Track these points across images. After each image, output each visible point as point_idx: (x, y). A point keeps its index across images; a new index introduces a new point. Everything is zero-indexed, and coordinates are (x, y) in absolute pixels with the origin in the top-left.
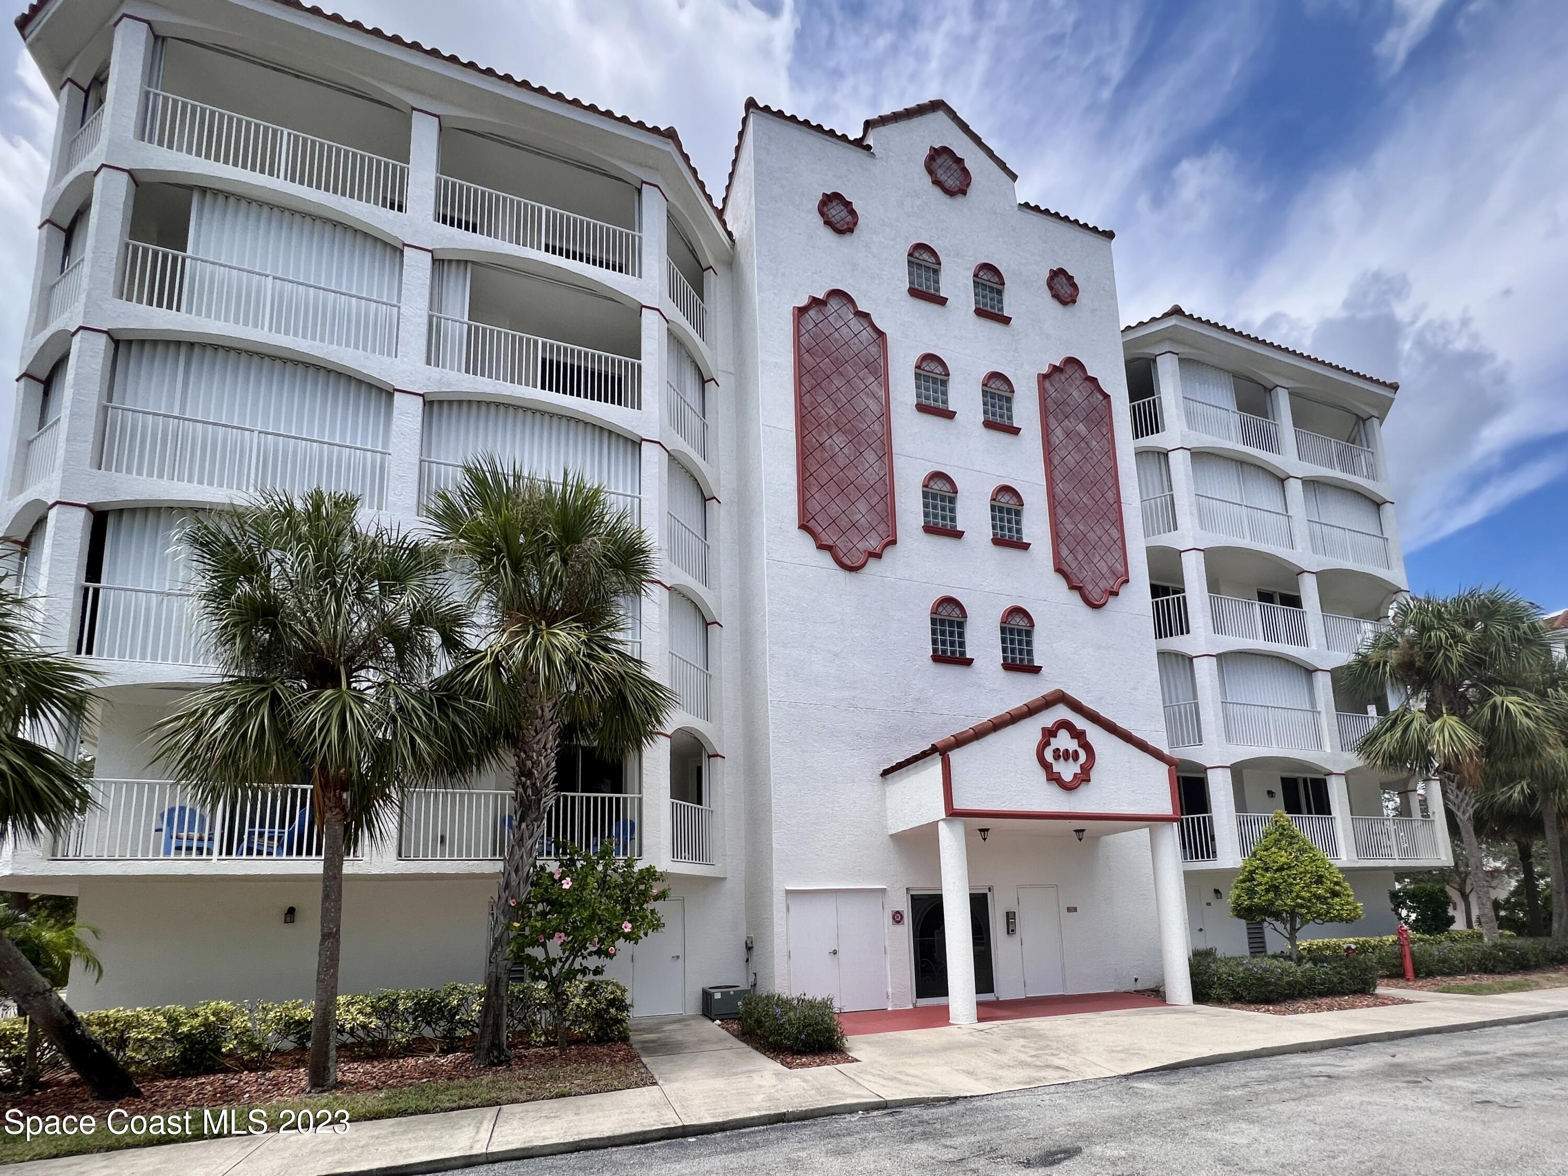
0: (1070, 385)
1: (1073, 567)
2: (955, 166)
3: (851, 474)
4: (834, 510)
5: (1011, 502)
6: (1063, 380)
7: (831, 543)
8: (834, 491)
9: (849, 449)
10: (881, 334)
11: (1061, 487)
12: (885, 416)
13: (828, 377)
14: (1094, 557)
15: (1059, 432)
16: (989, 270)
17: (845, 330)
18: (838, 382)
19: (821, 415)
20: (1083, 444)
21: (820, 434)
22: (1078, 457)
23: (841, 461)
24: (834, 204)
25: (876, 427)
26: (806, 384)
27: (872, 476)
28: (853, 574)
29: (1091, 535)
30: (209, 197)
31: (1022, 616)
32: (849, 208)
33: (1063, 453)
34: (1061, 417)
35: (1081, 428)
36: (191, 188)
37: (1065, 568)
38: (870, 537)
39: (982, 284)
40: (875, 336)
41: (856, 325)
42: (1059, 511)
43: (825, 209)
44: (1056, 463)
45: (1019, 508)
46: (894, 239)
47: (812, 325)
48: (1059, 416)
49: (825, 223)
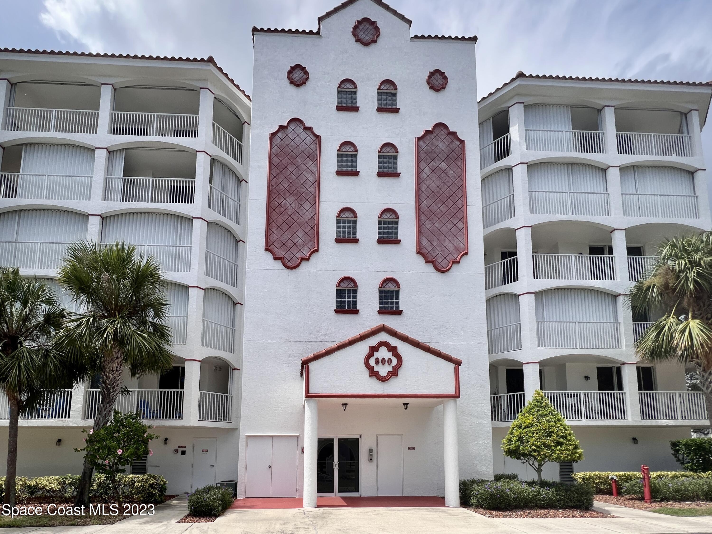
0: (437, 140)
1: (429, 249)
2: (371, 27)
3: (295, 217)
4: (284, 238)
5: (391, 217)
6: (433, 138)
7: (281, 256)
8: (285, 227)
9: (295, 204)
10: (317, 137)
11: (425, 204)
12: (317, 183)
13: (286, 167)
14: (445, 241)
15: (427, 170)
16: (387, 83)
17: (297, 139)
18: (291, 168)
19: (281, 188)
20: (443, 175)
21: (279, 198)
22: (438, 183)
23: (290, 211)
24: (296, 71)
25: (312, 189)
26: (274, 174)
27: (307, 216)
28: (293, 270)
29: (444, 229)
30: (28, 147)
31: (392, 282)
32: (304, 71)
33: (428, 183)
34: (429, 161)
35: (443, 165)
36: (22, 145)
37: (424, 251)
38: (304, 250)
39: (384, 93)
40: (314, 139)
41: (303, 135)
42: (423, 217)
43: (291, 75)
44: (423, 189)
45: (397, 220)
46: (330, 81)
47: (279, 140)
48: (428, 161)
49: (291, 83)
